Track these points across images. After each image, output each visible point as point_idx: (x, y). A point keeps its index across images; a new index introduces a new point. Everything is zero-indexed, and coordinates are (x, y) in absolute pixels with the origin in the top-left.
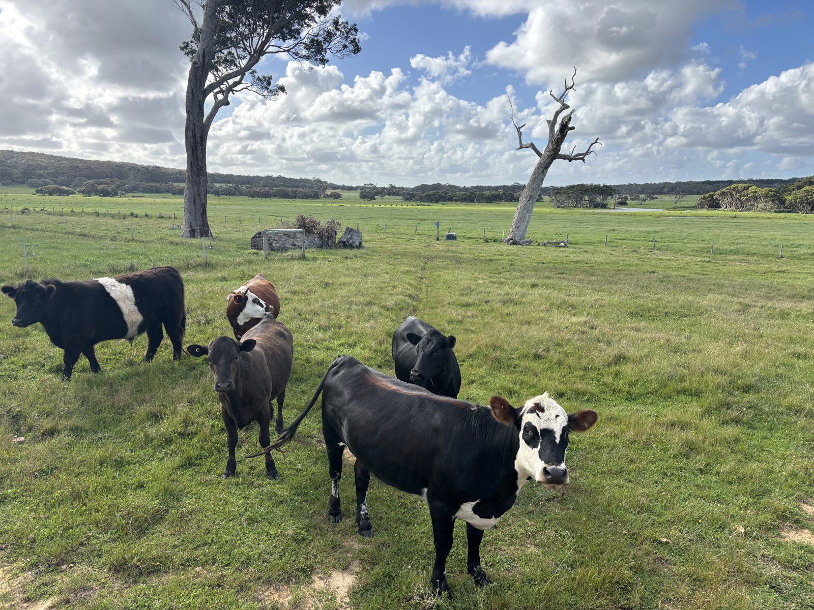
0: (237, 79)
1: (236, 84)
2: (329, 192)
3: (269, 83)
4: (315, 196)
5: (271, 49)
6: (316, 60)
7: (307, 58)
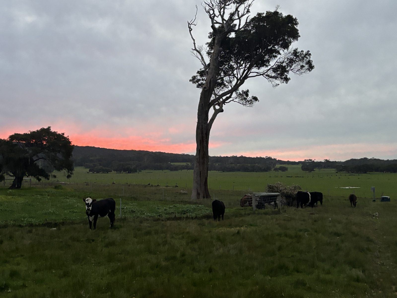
0: (228, 95)
1: (227, 98)
2: (278, 166)
3: (247, 95)
4: (267, 169)
5: (251, 75)
6: (282, 78)
7: (275, 78)
